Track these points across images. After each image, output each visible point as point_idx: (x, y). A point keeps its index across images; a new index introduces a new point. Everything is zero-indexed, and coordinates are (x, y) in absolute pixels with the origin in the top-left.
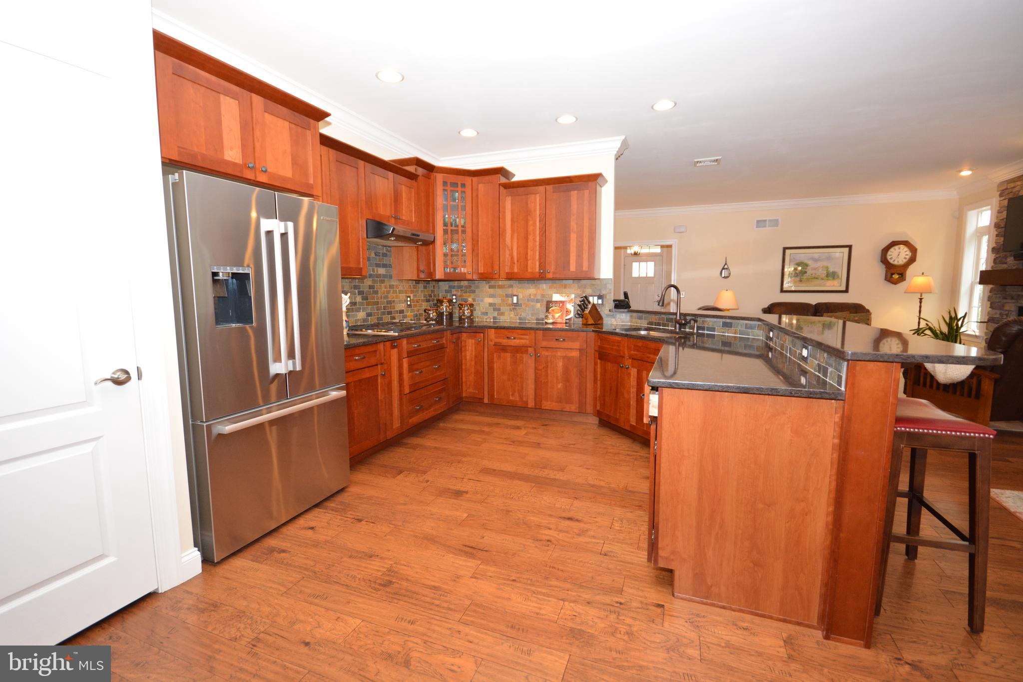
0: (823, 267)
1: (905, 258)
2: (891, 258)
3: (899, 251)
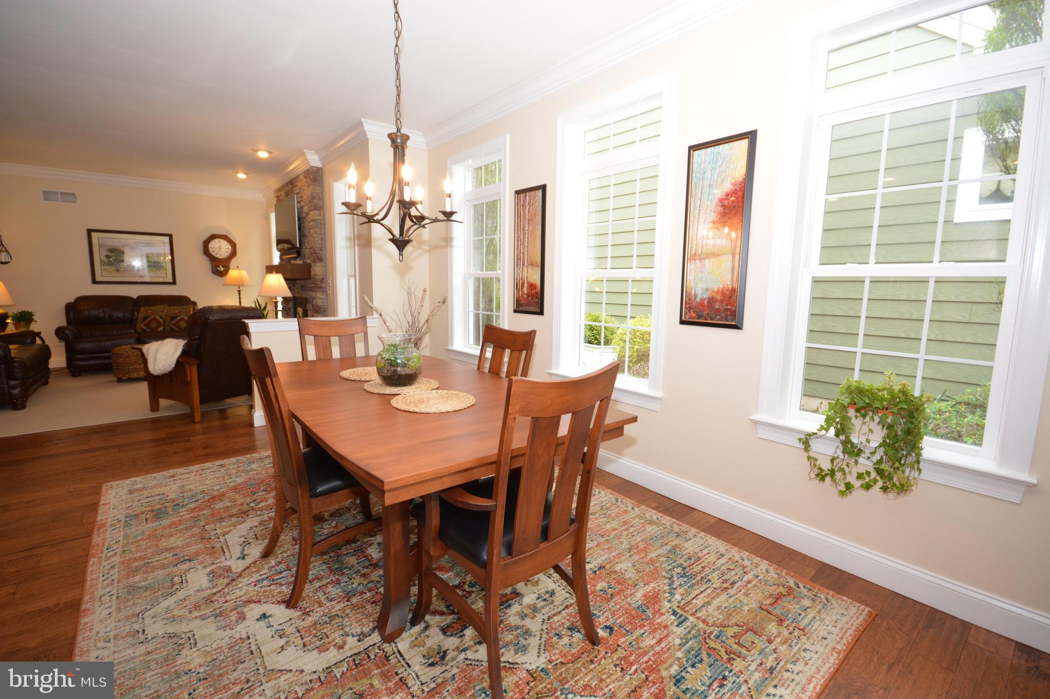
1: (226, 252)
2: (213, 251)
3: (219, 244)
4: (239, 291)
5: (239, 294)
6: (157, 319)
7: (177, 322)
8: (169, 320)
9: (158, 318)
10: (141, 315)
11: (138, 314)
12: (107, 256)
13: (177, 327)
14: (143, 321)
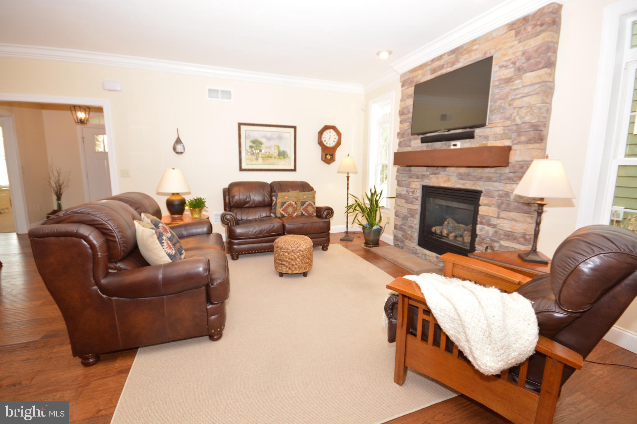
0: (275, 146)
1: (334, 141)
2: (325, 141)
4: (348, 177)
5: (348, 180)
6: (293, 205)
7: (306, 207)
8: (300, 205)
9: (293, 203)
10: (279, 200)
11: (276, 199)
12: (251, 147)
13: (306, 212)
14: (282, 206)
